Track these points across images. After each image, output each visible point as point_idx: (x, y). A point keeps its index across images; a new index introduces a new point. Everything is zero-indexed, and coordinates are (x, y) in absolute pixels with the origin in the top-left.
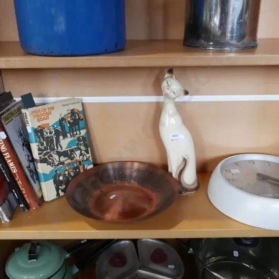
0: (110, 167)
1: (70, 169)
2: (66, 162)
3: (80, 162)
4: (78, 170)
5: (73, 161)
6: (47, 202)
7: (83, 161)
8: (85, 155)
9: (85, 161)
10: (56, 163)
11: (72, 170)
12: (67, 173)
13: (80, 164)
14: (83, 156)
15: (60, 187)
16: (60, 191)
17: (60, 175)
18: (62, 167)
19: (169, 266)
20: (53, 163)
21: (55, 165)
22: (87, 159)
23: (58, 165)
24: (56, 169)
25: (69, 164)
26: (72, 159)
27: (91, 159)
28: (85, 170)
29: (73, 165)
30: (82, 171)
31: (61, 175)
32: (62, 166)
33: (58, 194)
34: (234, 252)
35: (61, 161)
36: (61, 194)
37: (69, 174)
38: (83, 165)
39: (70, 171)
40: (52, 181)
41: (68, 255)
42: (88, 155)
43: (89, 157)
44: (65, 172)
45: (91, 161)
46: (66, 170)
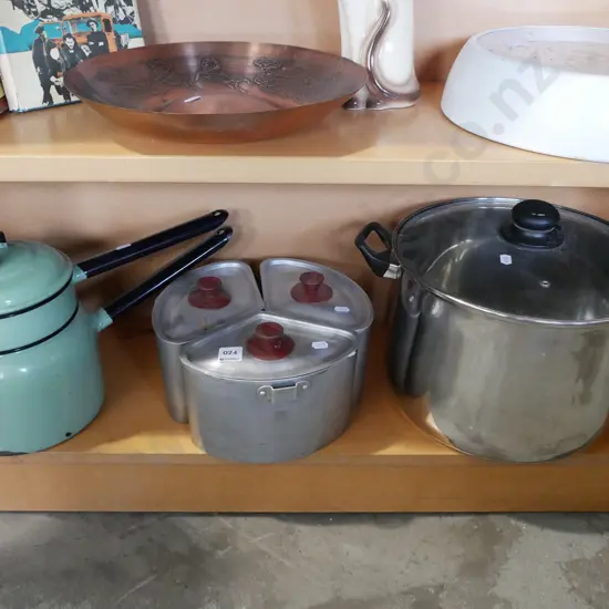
0: (190, 52)
1: (79, 34)
2: (67, 13)
3: (107, 22)
4: (101, 44)
5: (88, 14)
6: (18, 113)
7: (114, 20)
8: (121, 5)
9: (121, 22)
10: (41, 8)
11: (85, 40)
12: (70, 43)
13: (108, 28)
14: (116, 8)
15: (53, 79)
16: (53, 90)
17: (51, 45)
18: (57, 24)
19: (337, 309)
20: (29, 6)
21: (36, 13)
22: (127, 21)
23: (44, 14)
24: (40, 24)
25: (76, 20)
26: (85, 8)
27: (137, 20)
28: (122, 49)
29: (88, 25)
30: (113, 48)
31: (54, 46)
32: (55, 19)
33: (47, 97)
34: (502, 256)
35: (54, 6)
36: (58, 99)
37: (76, 47)
38: (116, 34)
39: (79, 40)
40: (29, 55)
41: (81, 276)
42: (129, 10)
43: (133, 13)
44: (65, 39)
45: (139, 27)
46: (69, 36)
